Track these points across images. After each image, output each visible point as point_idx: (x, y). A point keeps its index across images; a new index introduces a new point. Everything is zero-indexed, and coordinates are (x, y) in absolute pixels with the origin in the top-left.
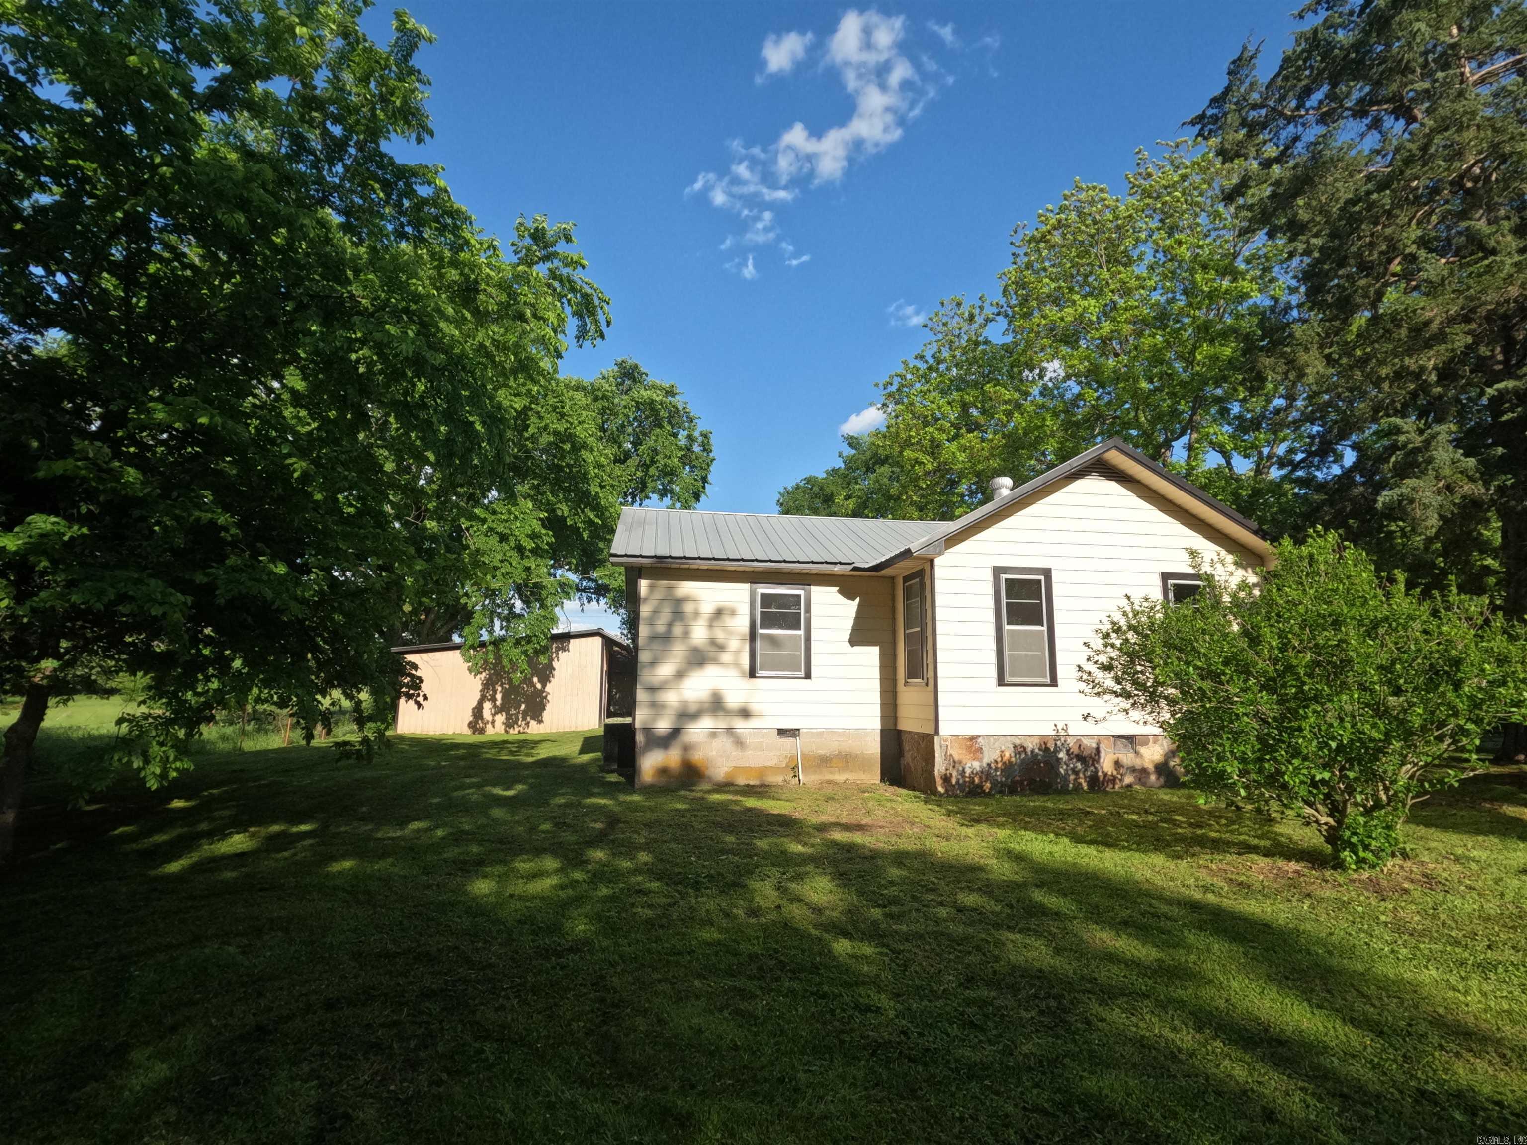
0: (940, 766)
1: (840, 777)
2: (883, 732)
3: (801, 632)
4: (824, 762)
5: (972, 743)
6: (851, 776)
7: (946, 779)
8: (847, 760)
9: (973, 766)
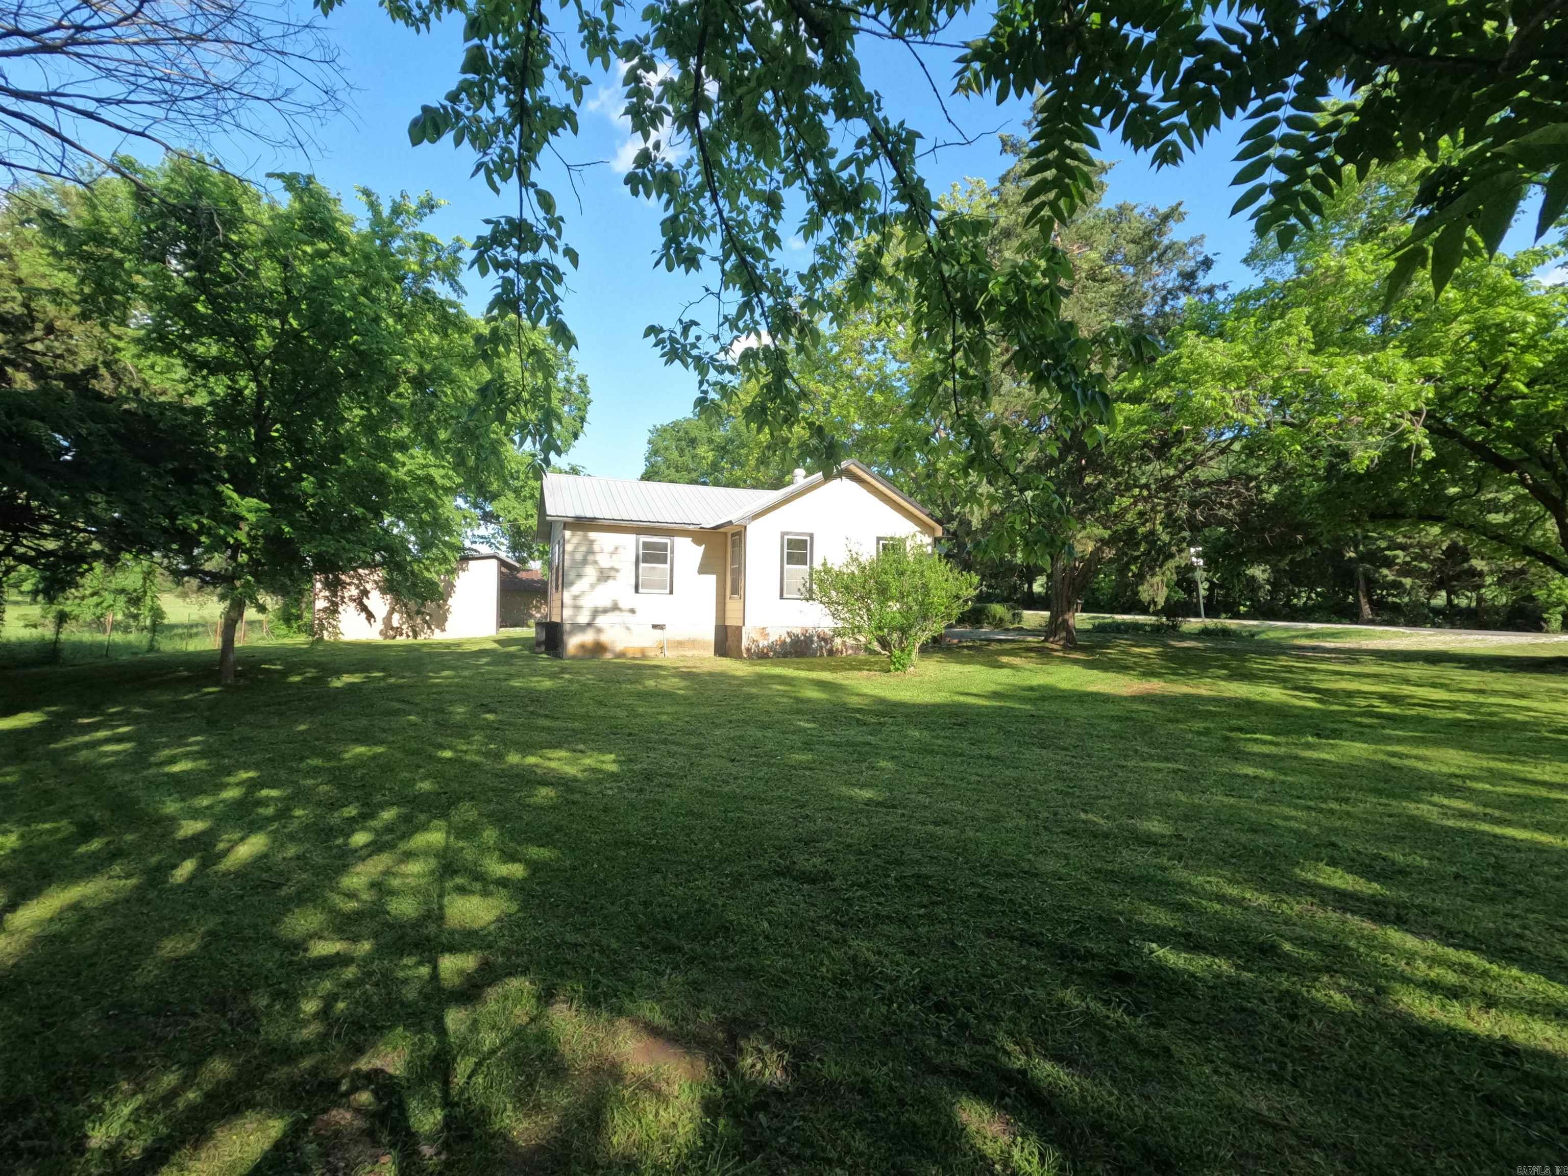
0: (745, 643)
1: (689, 653)
2: (717, 627)
3: (668, 566)
4: (680, 644)
5: (763, 632)
6: (696, 653)
7: (748, 650)
8: (693, 643)
9: (763, 643)
